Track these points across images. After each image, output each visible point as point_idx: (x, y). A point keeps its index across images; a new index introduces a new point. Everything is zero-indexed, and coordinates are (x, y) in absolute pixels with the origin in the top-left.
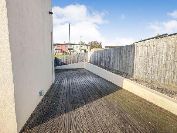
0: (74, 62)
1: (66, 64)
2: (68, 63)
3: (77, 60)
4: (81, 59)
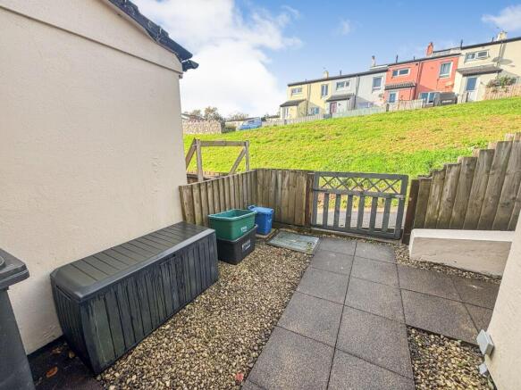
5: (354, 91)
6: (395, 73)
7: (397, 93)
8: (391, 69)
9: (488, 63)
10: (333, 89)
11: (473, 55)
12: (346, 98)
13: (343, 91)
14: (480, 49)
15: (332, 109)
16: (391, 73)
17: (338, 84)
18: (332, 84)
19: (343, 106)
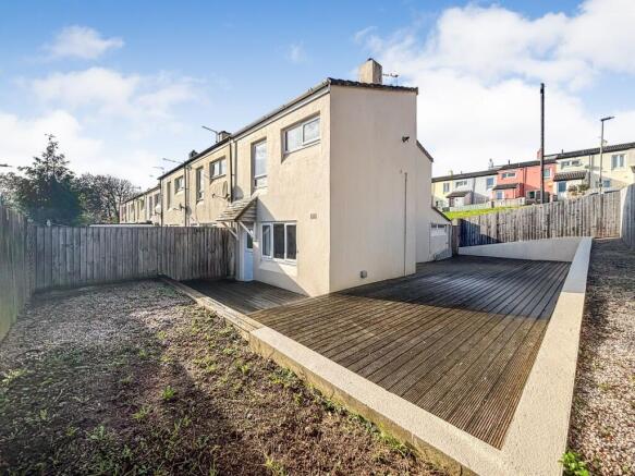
0: (531, 234)
1: (498, 242)
2: (506, 239)
3: (544, 227)
4: (573, 223)
5: (470, 188)
6: (504, 176)
7: (503, 192)
8: (501, 172)
9: (581, 169)
10: (453, 187)
11: (568, 164)
12: (462, 194)
13: (461, 188)
14: (573, 159)
15: (451, 204)
16: (500, 176)
17: (457, 183)
18: (452, 183)
19: (459, 202)
